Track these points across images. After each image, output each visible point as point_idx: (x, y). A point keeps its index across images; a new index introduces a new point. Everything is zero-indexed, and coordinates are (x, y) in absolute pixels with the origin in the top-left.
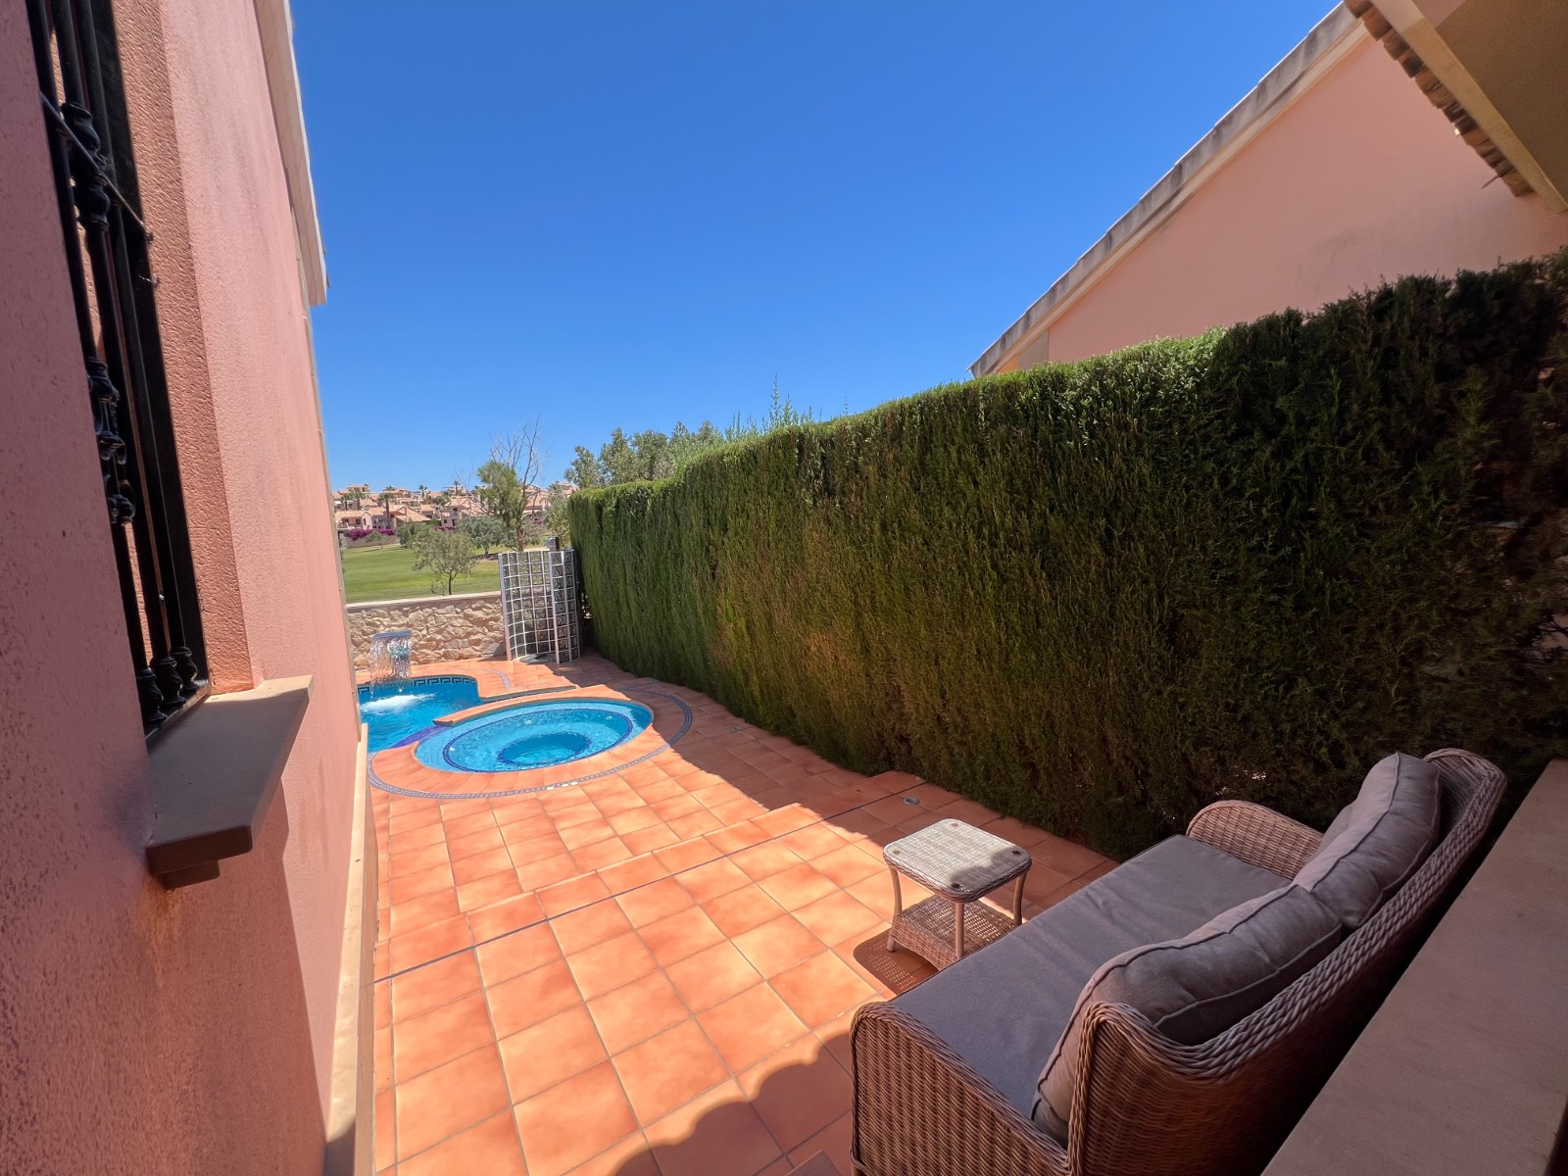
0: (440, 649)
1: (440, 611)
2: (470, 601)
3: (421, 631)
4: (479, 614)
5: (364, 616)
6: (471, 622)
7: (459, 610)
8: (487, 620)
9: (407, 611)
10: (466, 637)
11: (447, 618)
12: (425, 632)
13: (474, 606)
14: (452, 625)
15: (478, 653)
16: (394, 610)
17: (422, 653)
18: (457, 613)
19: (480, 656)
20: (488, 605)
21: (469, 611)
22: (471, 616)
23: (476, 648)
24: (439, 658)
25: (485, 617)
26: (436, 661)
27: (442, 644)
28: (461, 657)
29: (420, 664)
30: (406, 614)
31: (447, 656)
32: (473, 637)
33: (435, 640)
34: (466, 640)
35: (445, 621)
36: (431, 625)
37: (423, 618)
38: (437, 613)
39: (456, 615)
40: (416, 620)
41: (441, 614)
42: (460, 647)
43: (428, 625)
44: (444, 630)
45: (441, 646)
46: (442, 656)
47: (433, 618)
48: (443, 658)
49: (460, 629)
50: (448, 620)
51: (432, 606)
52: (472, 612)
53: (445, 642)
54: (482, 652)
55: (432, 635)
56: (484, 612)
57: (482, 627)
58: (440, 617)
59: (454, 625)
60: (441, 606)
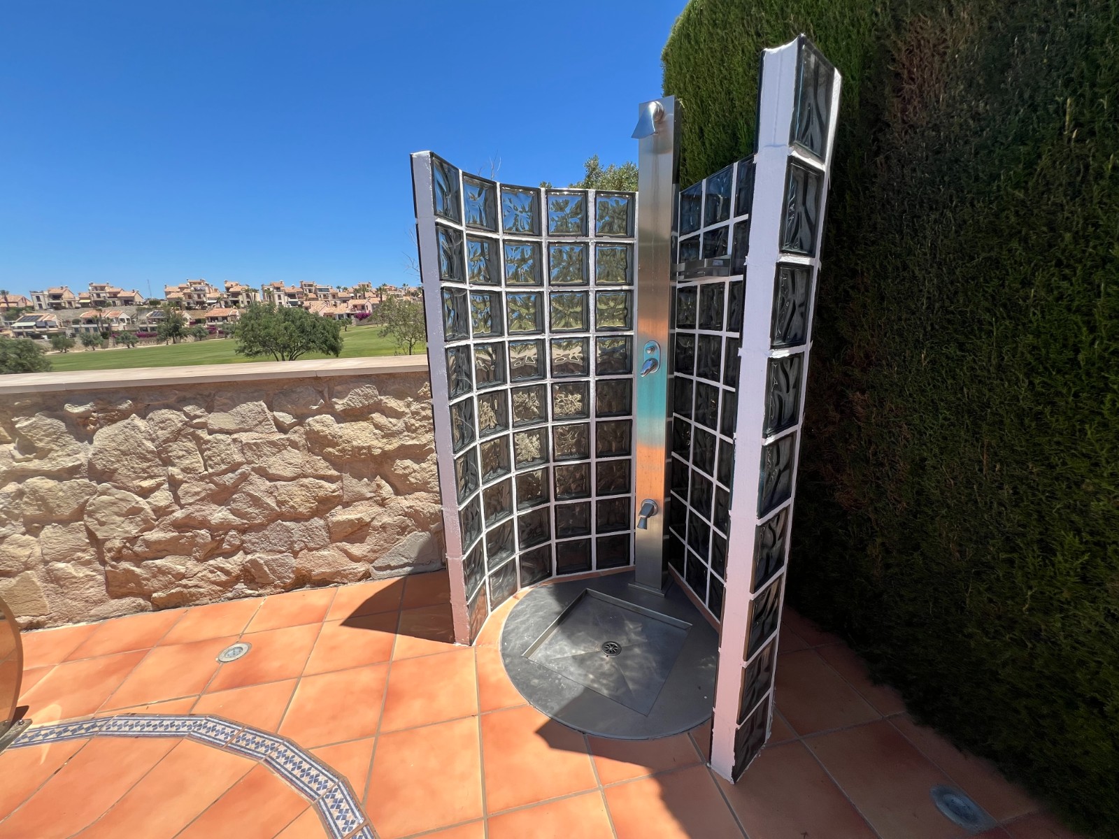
0: (227, 555)
1: (217, 420)
2: (325, 386)
3: (145, 493)
4: (361, 434)
6: (333, 461)
7: (286, 418)
8: (388, 457)
9: (85, 418)
10: (314, 514)
11: (244, 447)
13: (340, 405)
14: (263, 473)
15: (361, 568)
16: (28, 411)
17: (161, 571)
18: (282, 428)
19: (366, 576)
20: (392, 403)
21: (323, 423)
22: (332, 441)
23: (356, 549)
24: (226, 585)
25: (379, 445)
26: (214, 596)
27: (233, 537)
28: (303, 580)
29: (159, 606)
30: (81, 429)
31: (253, 578)
32: (341, 515)
33: (204, 524)
34: (317, 522)
35: (238, 458)
36: (185, 470)
37: (150, 445)
38: (203, 426)
39: (278, 436)
40: (124, 453)
41: (221, 431)
42: (297, 547)
43: (174, 470)
44: (235, 488)
45: (230, 544)
46: (237, 579)
47: (191, 445)
48: (240, 586)
49: (292, 487)
50: (249, 454)
51: (186, 401)
52: (336, 425)
53: (243, 531)
54: (372, 562)
55: (191, 509)
56: (377, 426)
57: (372, 479)
58: (218, 442)
59: (271, 471)
60: (220, 400)
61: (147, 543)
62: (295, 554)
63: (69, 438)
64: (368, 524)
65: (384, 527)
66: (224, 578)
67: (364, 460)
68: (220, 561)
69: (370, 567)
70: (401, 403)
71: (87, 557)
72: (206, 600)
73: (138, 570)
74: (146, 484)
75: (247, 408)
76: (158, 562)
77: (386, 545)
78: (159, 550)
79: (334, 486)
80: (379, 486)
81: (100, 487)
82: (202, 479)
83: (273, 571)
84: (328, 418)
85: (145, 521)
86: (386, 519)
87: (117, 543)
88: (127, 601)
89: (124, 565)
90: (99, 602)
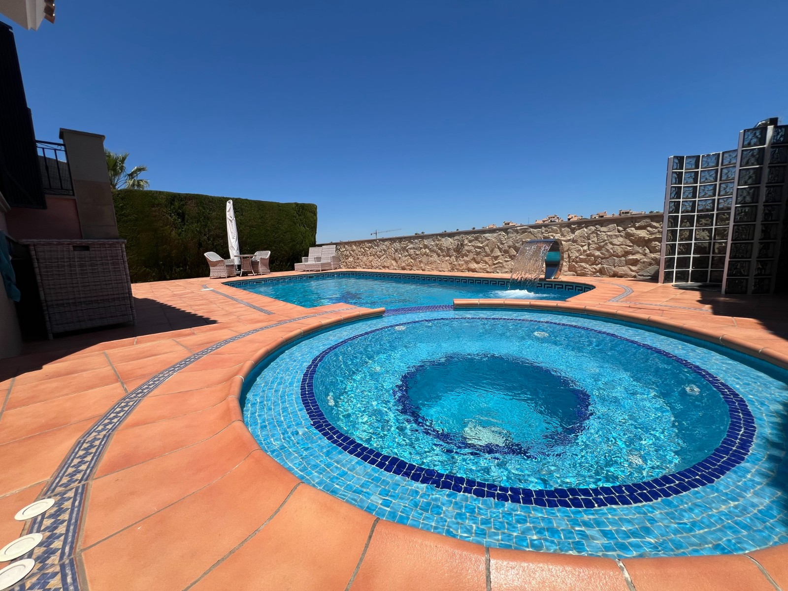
0: (597, 265)
1: (603, 229)
2: (634, 220)
3: (582, 246)
4: (642, 233)
5: (543, 231)
6: (632, 241)
7: (621, 229)
8: (650, 240)
9: (575, 228)
10: (623, 256)
11: (608, 236)
12: (586, 248)
13: (637, 225)
14: (611, 243)
15: (634, 274)
16: (564, 227)
17: (581, 266)
18: (619, 231)
19: (635, 276)
20: (654, 224)
21: (631, 230)
22: (632, 235)
23: (633, 268)
24: (594, 273)
25: (647, 237)
26: (591, 275)
27: (599, 260)
28: (615, 275)
30: (573, 231)
31: (602, 272)
32: (631, 257)
33: (593, 255)
34: (623, 258)
35: (606, 239)
36: (593, 241)
37: (586, 235)
38: (599, 230)
39: (617, 233)
40: (580, 236)
41: (603, 232)
42: (616, 265)
43: (590, 241)
44: (603, 247)
45: (598, 261)
47: (595, 235)
48: (598, 273)
49: (618, 247)
50: (609, 238)
51: (596, 224)
52: (635, 231)
53: (602, 259)
55: (591, 251)
56: (648, 231)
57: (643, 247)
58: (602, 234)
59: (614, 243)
60: (605, 224)
61: (580, 258)
62: (615, 267)
63: (570, 233)
64: (639, 261)
65: (644, 262)
66: (594, 270)
67: (642, 241)
68: (594, 266)
69: (637, 274)
70: (658, 224)
71: (566, 260)
72: (589, 275)
73: (576, 265)
74: (583, 244)
75: (611, 226)
76: (581, 264)
77: (643, 268)
78: (582, 261)
79: (630, 248)
80: (645, 249)
81: (573, 244)
82: (596, 244)
83: (608, 271)
84: (633, 229)
85: (581, 253)
86: (645, 260)
87: (574, 257)
88: (572, 273)
89: (574, 263)
90: (566, 271)
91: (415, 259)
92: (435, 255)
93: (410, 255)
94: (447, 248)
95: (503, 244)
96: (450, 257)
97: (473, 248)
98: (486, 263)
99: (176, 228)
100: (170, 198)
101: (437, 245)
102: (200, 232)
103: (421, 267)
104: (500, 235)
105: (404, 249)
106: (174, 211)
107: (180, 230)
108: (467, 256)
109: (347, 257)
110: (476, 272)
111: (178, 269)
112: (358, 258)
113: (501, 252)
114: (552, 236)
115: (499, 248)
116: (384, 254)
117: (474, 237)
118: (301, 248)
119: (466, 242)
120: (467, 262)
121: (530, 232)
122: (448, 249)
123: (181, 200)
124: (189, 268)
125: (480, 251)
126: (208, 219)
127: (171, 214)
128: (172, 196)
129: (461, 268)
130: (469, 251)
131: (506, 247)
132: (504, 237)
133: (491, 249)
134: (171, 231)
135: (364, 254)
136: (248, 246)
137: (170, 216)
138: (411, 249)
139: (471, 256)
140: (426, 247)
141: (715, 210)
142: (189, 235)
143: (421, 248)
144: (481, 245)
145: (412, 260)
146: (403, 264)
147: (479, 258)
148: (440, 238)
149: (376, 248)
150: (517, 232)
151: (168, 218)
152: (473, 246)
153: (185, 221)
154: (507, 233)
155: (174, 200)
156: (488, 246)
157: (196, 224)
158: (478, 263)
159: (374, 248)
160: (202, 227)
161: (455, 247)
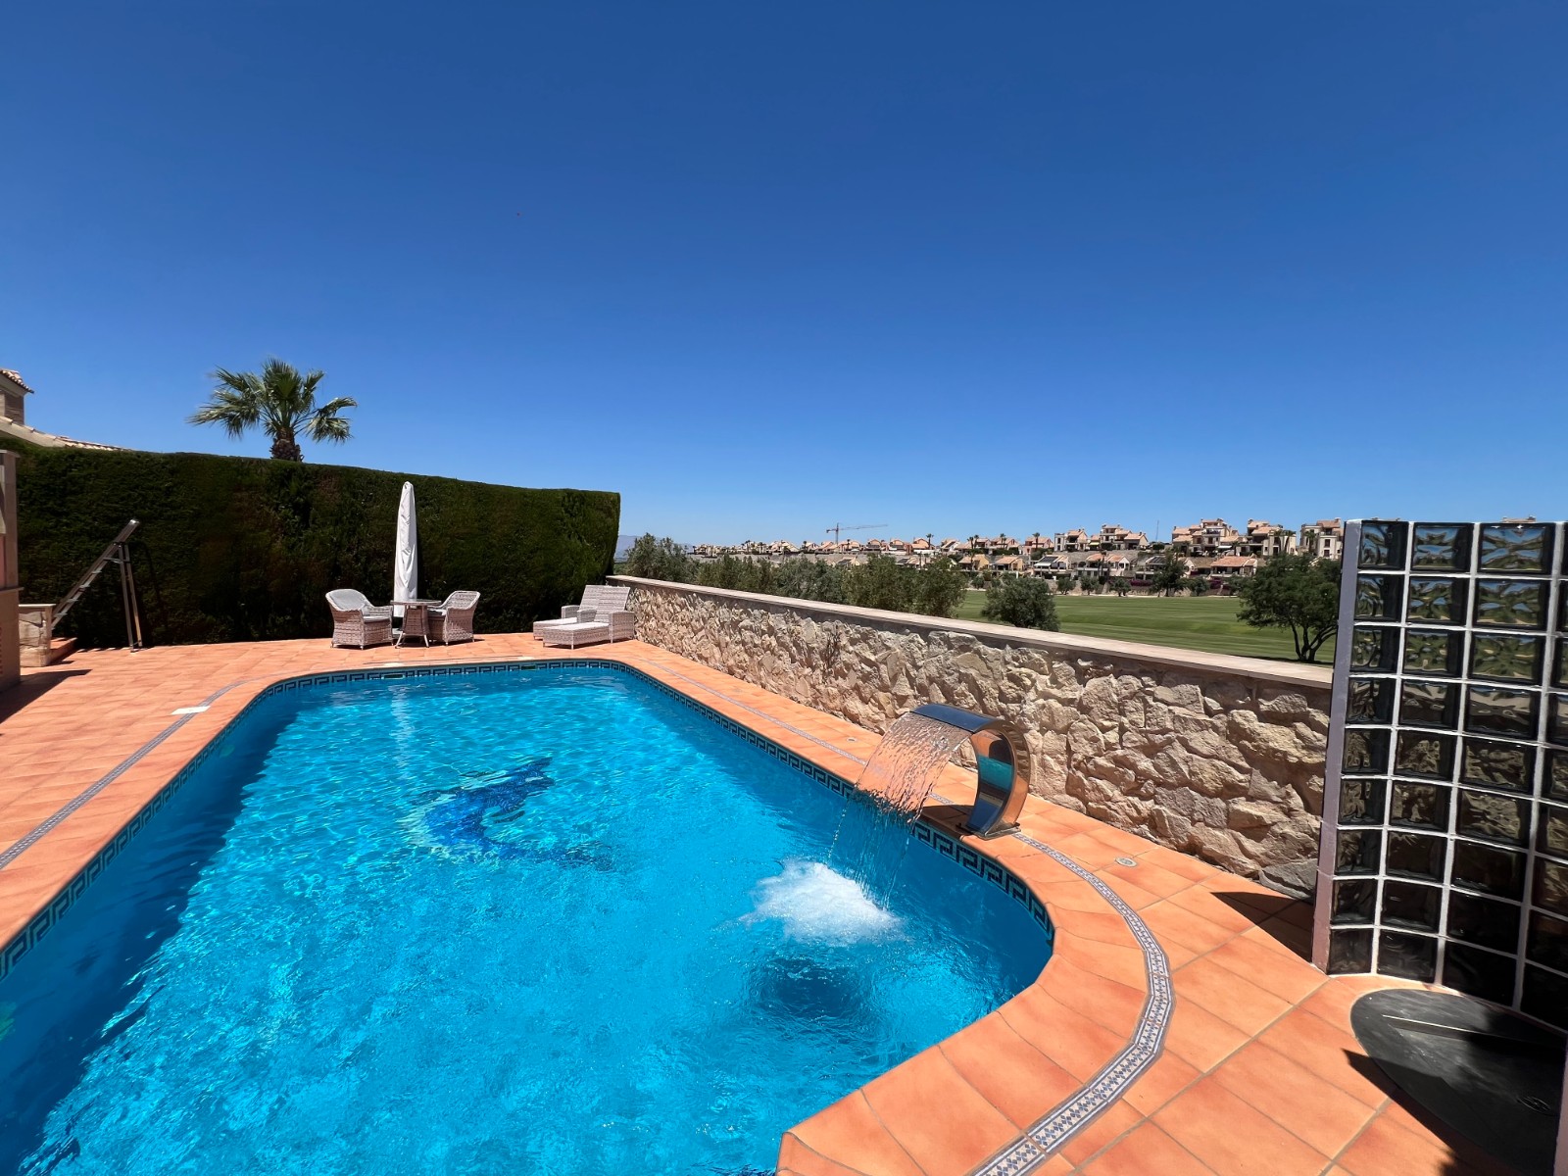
0: (1143, 798)
1: (1162, 692)
2: (1254, 687)
3: (1104, 730)
4: (1279, 738)
5: (1008, 657)
6: (1246, 754)
7: (1215, 705)
8: (1305, 769)
9: (1086, 669)
10: (1218, 794)
11: (1176, 718)
13: (1265, 705)
14: (1184, 743)
15: (1251, 865)
16: (1060, 659)
17: (1097, 789)
18: (1209, 712)
19: (1254, 876)
20: (1321, 717)
21: (1247, 719)
22: (1250, 736)
23: (1249, 845)
24: (1135, 821)
25: (1296, 754)
26: (1126, 826)
27: (1150, 786)
28: (1193, 849)
29: (1090, 814)
30: (1082, 677)
31: (1156, 826)
32: (1242, 806)
33: (1133, 766)
34: (1219, 803)
35: (1169, 725)
36: (1131, 722)
37: (1115, 697)
38: (1151, 694)
39: (1203, 717)
40: (1100, 699)
41: (1162, 701)
42: (1196, 816)
43: (1125, 720)
45: (1147, 790)
46: (1143, 821)
47: (1140, 705)
48: (1144, 827)
49: (1205, 763)
50: (1178, 724)
51: (1144, 673)
52: (1257, 723)
53: (1158, 784)
54: (1264, 866)
55: (1128, 752)
56: (1299, 735)
57: (1282, 784)
58: (1158, 708)
59: (1191, 744)
60: (1168, 678)
61: (1096, 765)
62: (1194, 822)
63: (1074, 680)
64: (1268, 827)
65: (1284, 837)
66: (1135, 814)
67: (1278, 763)
68: (1135, 800)
69: (1260, 869)
71: (1062, 759)
72: (1119, 825)
73: (1085, 781)
74: (1107, 723)
75: (1186, 688)
76: (1098, 781)
77: (1282, 856)
78: (1102, 773)
79: (1242, 777)
80: (1288, 794)
81: (1082, 716)
82: (1141, 732)
83: (1172, 829)
84: (1251, 714)
85: (1099, 749)
86: (1287, 830)
87: (1079, 757)
88: (1074, 799)
89: (1080, 774)
90: (1060, 792)
91: (751, 655)
92: (786, 656)
93: (744, 643)
94: (807, 644)
95: (918, 668)
96: (814, 669)
97: (856, 660)
98: (881, 707)
99: (285, 534)
100: (281, 474)
101: (791, 633)
102: (339, 546)
103: (760, 678)
104: (913, 641)
105: (735, 625)
106: (287, 500)
107: (293, 539)
108: (844, 676)
109: (648, 616)
110: (860, 725)
111: (281, 619)
112: (663, 625)
113: (912, 688)
114: (1029, 676)
115: (908, 675)
116: (703, 628)
117: (859, 633)
118: (568, 585)
119: (844, 641)
120: (843, 693)
121: (978, 652)
122: (811, 650)
123: (306, 479)
124: (305, 618)
125: (870, 673)
126: (361, 517)
127: (278, 505)
128: (285, 470)
129: (832, 705)
130: (849, 666)
131: (921, 677)
132: (920, 649)
133: (892, 674)
134: (274, 541)
135: (673, 617)
136: (442, 577)
137: (276, 509)
138: (746, 628)
139: (853, 679)
140: (771, 631)
141: (1541, 736)
142: (314, 549)
143: (763, 633)
144: (873, 658)
145: (746, 656)
146: (731, 662)
147: (866, 693)
148: (797, 618)
149: (691, 609)
150: (947, 641)
151: (268, 514)
152: (857, 655)
153: (311, 520)
154: (929, 641)
155: (289, 478)
156: (886, 664)
157: (331, 528)
158: (865, 701)
159: (688, 610)
160: (346, 534)
161: (823, 647)
